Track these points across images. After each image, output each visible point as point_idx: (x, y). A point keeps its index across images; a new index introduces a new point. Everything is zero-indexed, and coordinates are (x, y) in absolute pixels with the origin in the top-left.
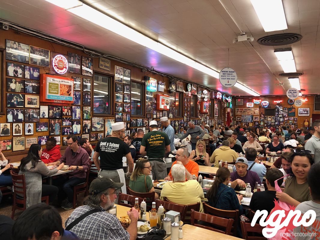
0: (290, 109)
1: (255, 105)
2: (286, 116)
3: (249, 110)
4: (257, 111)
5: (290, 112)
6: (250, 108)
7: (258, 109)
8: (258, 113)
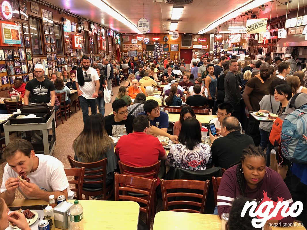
0: (165, 45)
1: (138, 41)
2: (163, 51)
3: (134, 46)
4: (140, 47)
5: (165, 48)
6: (135, 45)
7: (141, 45)
8: (141, 49)
